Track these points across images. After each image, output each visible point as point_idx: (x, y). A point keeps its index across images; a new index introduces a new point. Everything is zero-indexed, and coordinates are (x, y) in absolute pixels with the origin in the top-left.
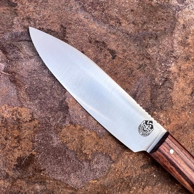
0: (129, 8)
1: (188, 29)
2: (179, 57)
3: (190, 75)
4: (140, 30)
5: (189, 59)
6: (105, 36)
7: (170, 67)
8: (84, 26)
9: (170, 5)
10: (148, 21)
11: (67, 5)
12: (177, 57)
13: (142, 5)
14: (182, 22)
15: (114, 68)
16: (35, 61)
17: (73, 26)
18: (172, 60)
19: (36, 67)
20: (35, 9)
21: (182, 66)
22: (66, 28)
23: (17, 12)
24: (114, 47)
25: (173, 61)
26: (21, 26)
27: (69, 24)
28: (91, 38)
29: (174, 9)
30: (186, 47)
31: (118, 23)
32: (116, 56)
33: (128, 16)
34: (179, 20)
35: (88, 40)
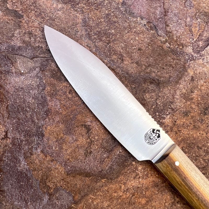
0: (137, 46)
1: (196, 83)
2: (177, 110)
3: (183, 133)
4: (142, 72)
5: (188, 114)
7: (164, 118)
9: (183, 52)
10: (153, 65)
11: (74, 28)
12: (175, 110)
13: (152, 46)
14: (191, 73)
16: (24, 79)
18: (168, 111)
19: (24, 85)
20: (40, 24)
21: (179, 120)
23: (20, 24)
25: (169, 113)
26: (21, 40)
29: (187, 58)
30: (188, 102)
31: (120, 59)
33: (133, 55)
34: (189, 71)
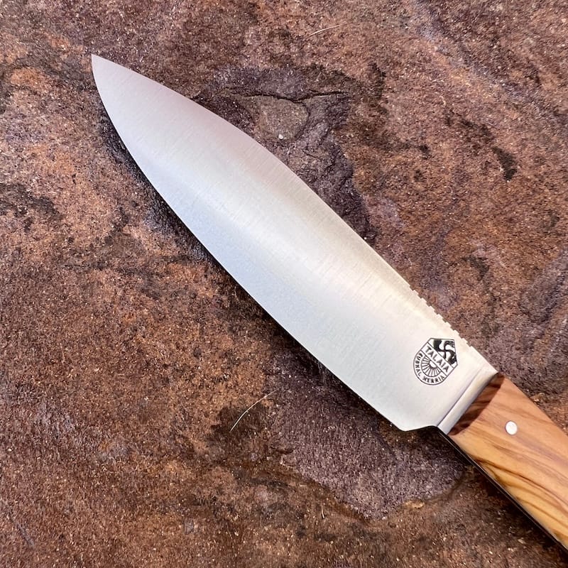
6: (490, 111)
8: (435, 75)
11: (394, 9)
15: (507, 206)
17: (404, 72)
20: (305, 9)
22: (384, 75)
23: (256, 13)
24: (511, 146)
26: (264, 54)
27: (394, 64)
28: (451, 111)
31: (531, 78)
32: (515, 171)
33: (561, 64)
35: (443, 116)
